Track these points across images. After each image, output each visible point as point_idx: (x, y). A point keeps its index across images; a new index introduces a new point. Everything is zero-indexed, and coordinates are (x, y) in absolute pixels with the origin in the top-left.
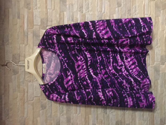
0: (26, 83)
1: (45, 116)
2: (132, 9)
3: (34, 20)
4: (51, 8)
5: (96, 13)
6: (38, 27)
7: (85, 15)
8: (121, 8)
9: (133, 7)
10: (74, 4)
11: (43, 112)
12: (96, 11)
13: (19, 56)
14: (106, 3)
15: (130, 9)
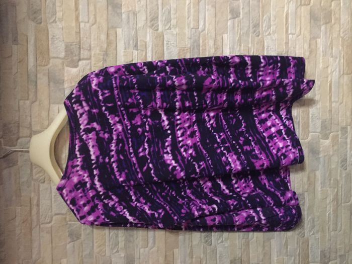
0: (34, 184)
1: (79, 255)
2: (262, 23)
3: (50, 45)
4: (87, 21)
5: (187, 31)
6: (60, 61)
7: (163, 36)
8: (239, 22)
9: (264, 18)
10: (139, 12)
11: (74, 247)
12: (187, 28)
13: (19, 127)
14: (208, 10)
15: (258, 22)
